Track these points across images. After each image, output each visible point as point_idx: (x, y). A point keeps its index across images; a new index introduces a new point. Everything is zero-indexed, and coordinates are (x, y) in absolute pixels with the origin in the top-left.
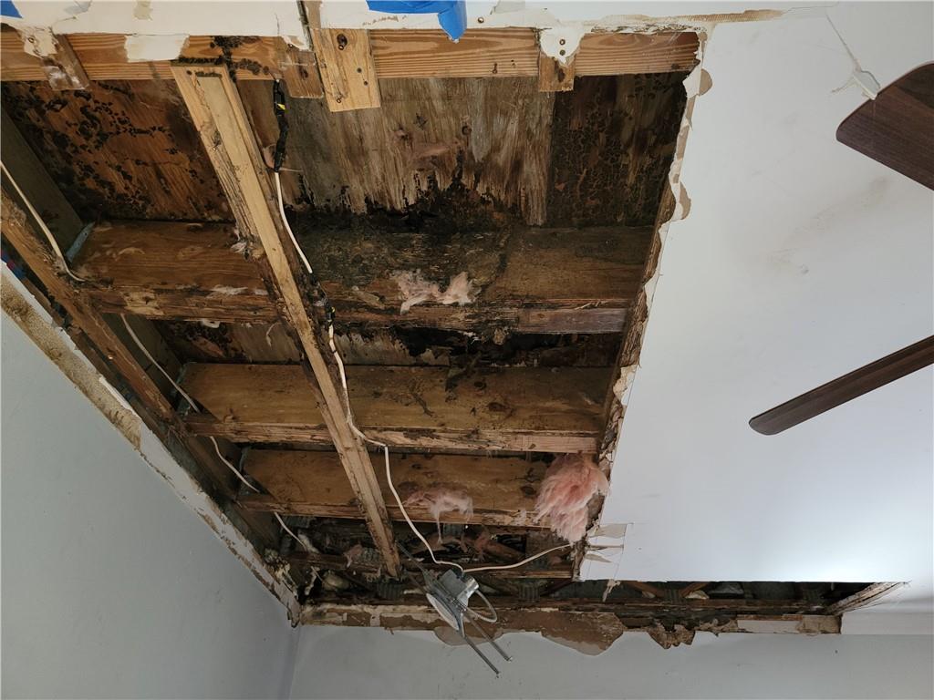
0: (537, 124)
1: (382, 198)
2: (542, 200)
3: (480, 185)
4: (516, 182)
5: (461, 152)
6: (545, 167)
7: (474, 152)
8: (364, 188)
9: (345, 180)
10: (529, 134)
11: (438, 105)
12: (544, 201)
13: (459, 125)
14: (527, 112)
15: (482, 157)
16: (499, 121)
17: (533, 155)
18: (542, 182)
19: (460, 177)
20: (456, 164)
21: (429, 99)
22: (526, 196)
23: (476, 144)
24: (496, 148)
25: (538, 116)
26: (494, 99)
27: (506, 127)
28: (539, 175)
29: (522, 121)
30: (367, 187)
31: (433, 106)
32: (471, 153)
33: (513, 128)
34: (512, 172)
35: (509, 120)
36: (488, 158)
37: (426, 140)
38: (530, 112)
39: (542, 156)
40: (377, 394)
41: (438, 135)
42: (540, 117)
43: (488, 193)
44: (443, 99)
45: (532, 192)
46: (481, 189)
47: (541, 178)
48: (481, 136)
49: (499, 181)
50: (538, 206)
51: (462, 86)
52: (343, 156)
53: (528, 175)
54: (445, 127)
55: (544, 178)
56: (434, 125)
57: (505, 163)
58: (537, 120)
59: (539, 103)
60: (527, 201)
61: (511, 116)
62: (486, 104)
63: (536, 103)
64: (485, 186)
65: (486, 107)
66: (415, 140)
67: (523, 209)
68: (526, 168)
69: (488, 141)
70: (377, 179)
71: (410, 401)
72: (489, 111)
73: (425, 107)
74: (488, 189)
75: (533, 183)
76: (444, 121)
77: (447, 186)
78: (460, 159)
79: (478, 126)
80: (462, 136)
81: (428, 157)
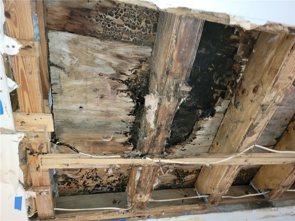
0: (100, 46)
1: (129, 110)
2: (139, 48)
3: (127, 73)
4: (127, 58)
5: (110, 78)
6: (121, 45)
7: (111, 73)
8: (123, 115)
9: (119, 120)
10: (105, 50)
11: (89, 83)
12: (139, 47)
13: (98, 77)
14: (94, 49)
15: (114, 71)
16: (97, 61)
17: (115, 49)
18: (129, 46)
19: (122, 80)
20: (115, 81)
21: (86, 86)
22: (136, 54)
23: (107, 72)
24: (110, 64)
25: (96, 45)
26: (87, 62)
27: (100, 59)
28: (125, 48)
29: (98, 52)
30: (123, 114)
31: (90, 85)
32: (111, 74)
33: (101, 56)
34: (122, 59)
35: (97, 57)
36: (114, 68)
37: (104, 90)
38: (94, 48)
39: (115, 45)
40: (227, 137)
41: (102, 85)
42: (97, 44)
43: (132, 71)
44: (87, 81)
45: (134, 52)
46: (129, 73)
47: (127, 47)
48: (104, 69)
49: (126, 65)
50: (141, 50)
51: (81, 73)
52: (109, 118)
53: (125, 53)
54: (99, 82)
55: (127, 45)
56: (98, 86)
57: (117, 62)
58: (98, 46)
59: (90, 44)
60: (138, 55)
61: (95, 56)
62: (89, 65)
63: (91, 45)
64: (128, 71)
65: (91, 65)
66: (104, 94)
67: (142, 57)
68: (121, 53)
69: (106, 67)
70: (120, 110)
71: (235, 126)
72: (93, 64)
73: (90, 88)
74: (129, 70)
75: (128, 51)
76: (96, 82)
77: (126, 86)
78: (113, 79)
79: (99, 70)
80: (103, 77)
81: (112, 91)
